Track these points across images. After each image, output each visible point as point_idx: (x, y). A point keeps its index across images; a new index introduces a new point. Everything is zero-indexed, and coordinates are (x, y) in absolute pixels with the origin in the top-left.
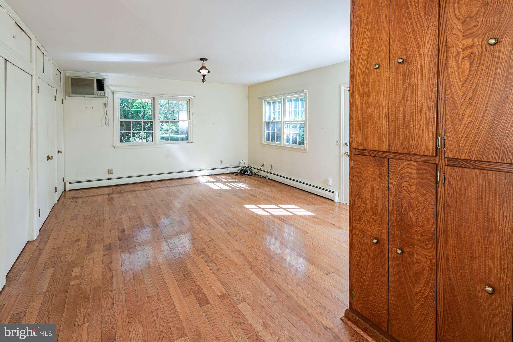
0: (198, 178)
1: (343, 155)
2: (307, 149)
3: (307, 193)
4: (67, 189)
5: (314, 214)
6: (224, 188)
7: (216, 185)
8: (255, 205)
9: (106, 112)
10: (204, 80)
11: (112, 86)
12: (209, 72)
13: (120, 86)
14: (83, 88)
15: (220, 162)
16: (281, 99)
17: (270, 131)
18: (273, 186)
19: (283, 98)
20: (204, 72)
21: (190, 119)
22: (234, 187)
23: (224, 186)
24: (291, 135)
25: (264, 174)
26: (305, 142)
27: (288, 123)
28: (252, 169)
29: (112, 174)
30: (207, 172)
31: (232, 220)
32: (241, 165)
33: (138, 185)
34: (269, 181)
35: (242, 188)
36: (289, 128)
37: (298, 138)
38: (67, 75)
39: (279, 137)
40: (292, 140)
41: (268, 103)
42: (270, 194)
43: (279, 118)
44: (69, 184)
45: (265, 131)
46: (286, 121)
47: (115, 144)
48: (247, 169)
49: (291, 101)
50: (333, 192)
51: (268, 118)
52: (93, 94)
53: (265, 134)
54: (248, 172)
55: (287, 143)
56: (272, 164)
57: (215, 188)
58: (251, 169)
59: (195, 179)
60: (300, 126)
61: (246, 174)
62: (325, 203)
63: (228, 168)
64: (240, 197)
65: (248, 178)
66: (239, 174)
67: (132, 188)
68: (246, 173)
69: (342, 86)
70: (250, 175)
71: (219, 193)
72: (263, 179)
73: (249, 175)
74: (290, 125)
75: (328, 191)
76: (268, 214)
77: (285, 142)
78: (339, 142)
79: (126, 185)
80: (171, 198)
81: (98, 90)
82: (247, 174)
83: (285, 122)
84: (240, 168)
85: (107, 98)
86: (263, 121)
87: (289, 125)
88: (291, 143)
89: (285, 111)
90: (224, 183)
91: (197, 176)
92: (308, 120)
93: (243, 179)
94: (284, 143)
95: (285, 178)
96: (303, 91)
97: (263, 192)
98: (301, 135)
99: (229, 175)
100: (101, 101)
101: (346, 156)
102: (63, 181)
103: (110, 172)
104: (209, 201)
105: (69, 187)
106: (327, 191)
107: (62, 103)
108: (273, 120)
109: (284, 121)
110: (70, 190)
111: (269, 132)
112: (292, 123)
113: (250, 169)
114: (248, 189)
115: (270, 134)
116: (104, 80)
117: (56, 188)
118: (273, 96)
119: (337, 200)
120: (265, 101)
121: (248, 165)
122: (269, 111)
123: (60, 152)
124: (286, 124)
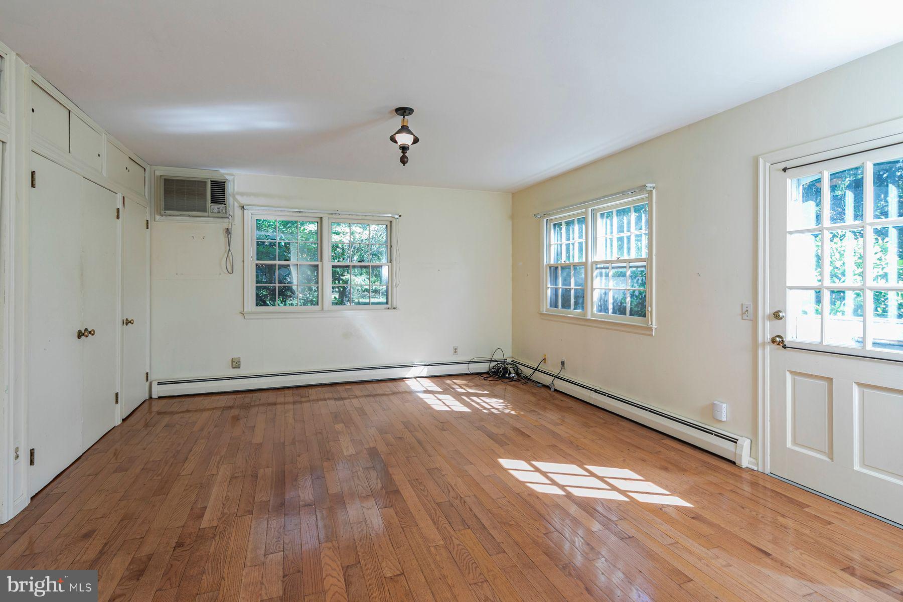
0: (407, 382)
1: (764, 344)
2: (654, 326)
3: (654, 435)
4: (155, 396)
5: (692, 506)
6: (455, 409)
7: (440, 400)
8: (526, 461)
9: (229, 246)
10: (404, 160)
11: (242, 194)
12: (416, 141)
13: (256, 195)
14: (185, 199)
15: (452, 351)
16: (586, 213)
17: (560, 286)
18: (569, 409)
19: (590, 210)
20: (404, 139)
21: (391, 261)
22: (478, 407)
23: (457, 403)
24: (611, 294)
25: (547, 380)
26: (650, 310)
27: (602, 266)
28: (520, 366)
29: (239, 367)
30: (425, 371)
31: (465, 502)
32: (496, 357)
33: (287, 392)
34: (557, 395)
35: (495, 411)
36: (604, 278)
37: (628, 299)
38: (158, 173)
39: (581, 299)
40: (613, 304)
41: (555, 225)
42: (561, 430)
43: (580, 257)
44: (158, 384)
45: (549, 286)
46: (597, 263)
47: (246, 310)
48: (510, 366)
49: (609, 215)
50: (735, 441)
51: (554, 259)
52: (205, 210)
53: (549, 291)
54: (510, 373)
55: (601, 311)
56: (564, 359)
57: (437, 408)
58: (517, 368)
59: (401, 383)
60: (633, 272)
61: (506, 378)
62: (715, 469)
63: (469, 363)
64: (491, 436)
65: (510, 385)
66: (491, 376)
67: (271, 397)
68: (507, 376)
69: (761, 161)
70: (516, 381)
71: (444, 421)
72: (543, 390)
73: (512, 379)
74: (607, 270)
75: (718, 435)
76: (561, 492)
77: (595, 309)
78: (751, 310)
79: (264, 391)
80: (339, 427)
81: (213, 202)
82: (509, 378)
83: (594, 265)
84: (493, 364)
85: (230, 217)
86: (543, 263)
87: (604, 271)
88: (611, 311)
89: (595, 239)
90: (458, 396)
91: (406, 378)
92: (656, 255)
93: (500, 387)
94: (593, 311)
95: (596, 391)
96: (645, 186)
97: (544, 423)
98: (637, 293)
99: (470, 377)
100: (222, 224)
101: (775, 346)
102: (147, 380)
103: (236, 364)
104: (419, 442)
105: (157, 391)
106: (715, 435)
107: (147, 228)
108: (567, 262)
109: (593, 263)
110: (159, 398)
111: (556, 288)
112: (614, 265)
113: (516, 366)
114: (509, 414)
115: (560, 291)
116: (224, 182)
117: (117, 394)
118: (567, 208)
119: (745, 461)
120: (547, 221)
121: (512, 357)
122: (556, 242)
123: (130, 322)
124: (597, 268)
